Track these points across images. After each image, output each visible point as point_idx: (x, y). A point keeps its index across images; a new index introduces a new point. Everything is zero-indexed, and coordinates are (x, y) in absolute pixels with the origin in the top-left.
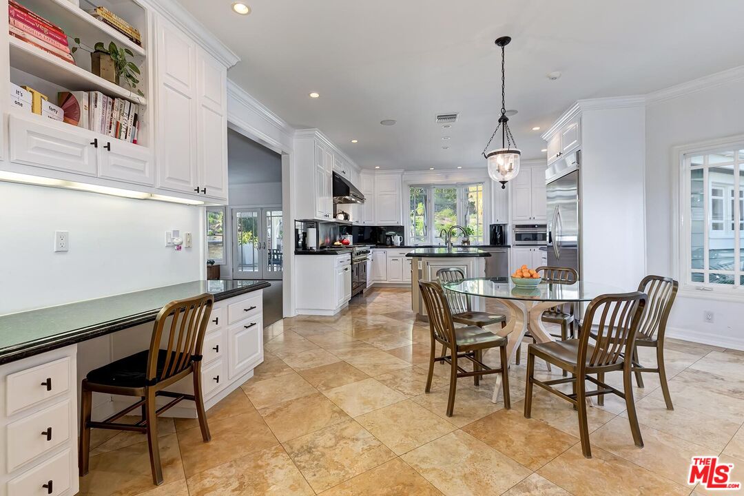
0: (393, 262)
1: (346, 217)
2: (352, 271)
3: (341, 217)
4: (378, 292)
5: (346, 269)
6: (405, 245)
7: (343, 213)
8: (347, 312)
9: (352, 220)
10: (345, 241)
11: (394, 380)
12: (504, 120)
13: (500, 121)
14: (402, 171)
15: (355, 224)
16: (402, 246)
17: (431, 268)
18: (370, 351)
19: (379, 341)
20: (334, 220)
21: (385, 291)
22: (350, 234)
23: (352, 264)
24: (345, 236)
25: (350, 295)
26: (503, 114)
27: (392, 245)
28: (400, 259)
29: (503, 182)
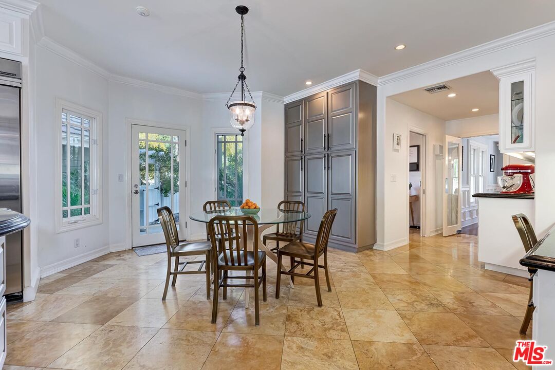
12: (242, 77)
26: (242, 72)
29: (243, 131)
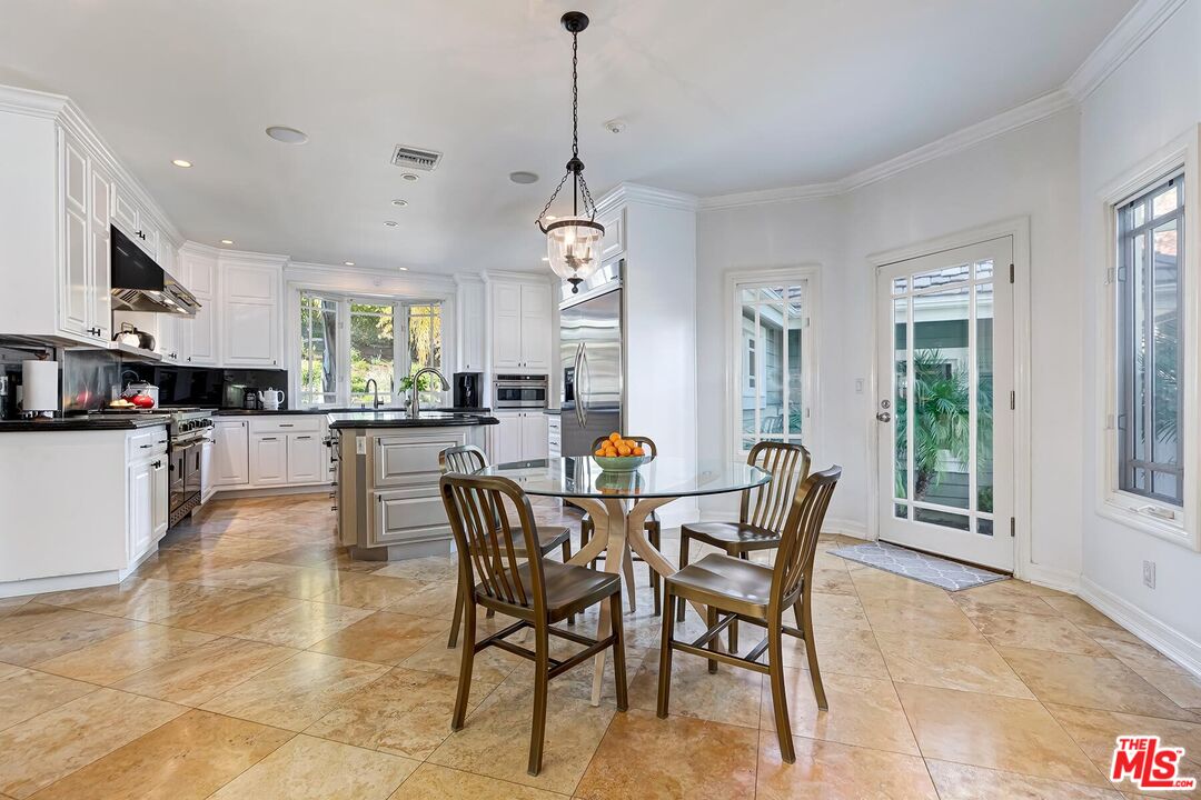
0: (265, 443)
1: (146, 342)
2: (171, 468)
3: (132, 342)
4: (232, 510)
5: (157, 464)
6: (290, 408)
7: (136, 331)
8: (157, 566)
9: (162, 351)
10: (142, 398)
11: (364, 722)
12: (575, 166)
13: (568, 167)
14: (285, 259)
15: (167, 360)
16: (283, 410)
17: (387, 451)
18: (263, 659)
19: (279, 626)
20: (113, 346)
21: (249, 506)
22: (152, 384)
23: (169, 451)
24: (139, 387)
25: (165, 525)
26: (575, 155)
27: (259, 410)
28: (281, 437)
